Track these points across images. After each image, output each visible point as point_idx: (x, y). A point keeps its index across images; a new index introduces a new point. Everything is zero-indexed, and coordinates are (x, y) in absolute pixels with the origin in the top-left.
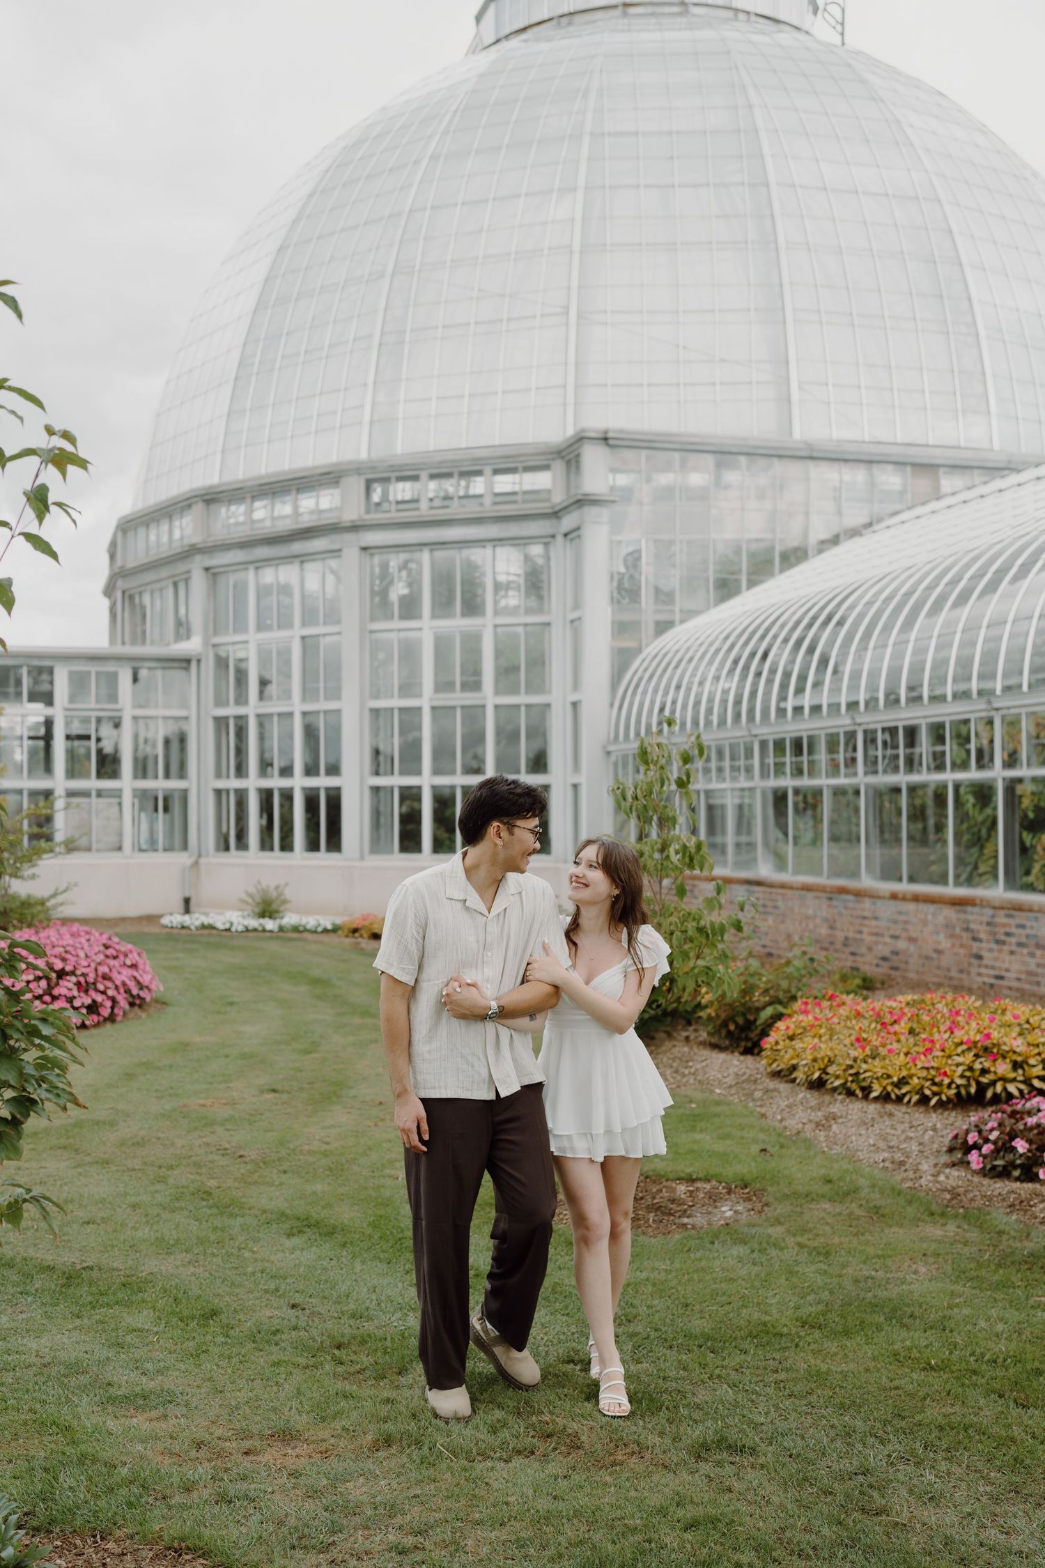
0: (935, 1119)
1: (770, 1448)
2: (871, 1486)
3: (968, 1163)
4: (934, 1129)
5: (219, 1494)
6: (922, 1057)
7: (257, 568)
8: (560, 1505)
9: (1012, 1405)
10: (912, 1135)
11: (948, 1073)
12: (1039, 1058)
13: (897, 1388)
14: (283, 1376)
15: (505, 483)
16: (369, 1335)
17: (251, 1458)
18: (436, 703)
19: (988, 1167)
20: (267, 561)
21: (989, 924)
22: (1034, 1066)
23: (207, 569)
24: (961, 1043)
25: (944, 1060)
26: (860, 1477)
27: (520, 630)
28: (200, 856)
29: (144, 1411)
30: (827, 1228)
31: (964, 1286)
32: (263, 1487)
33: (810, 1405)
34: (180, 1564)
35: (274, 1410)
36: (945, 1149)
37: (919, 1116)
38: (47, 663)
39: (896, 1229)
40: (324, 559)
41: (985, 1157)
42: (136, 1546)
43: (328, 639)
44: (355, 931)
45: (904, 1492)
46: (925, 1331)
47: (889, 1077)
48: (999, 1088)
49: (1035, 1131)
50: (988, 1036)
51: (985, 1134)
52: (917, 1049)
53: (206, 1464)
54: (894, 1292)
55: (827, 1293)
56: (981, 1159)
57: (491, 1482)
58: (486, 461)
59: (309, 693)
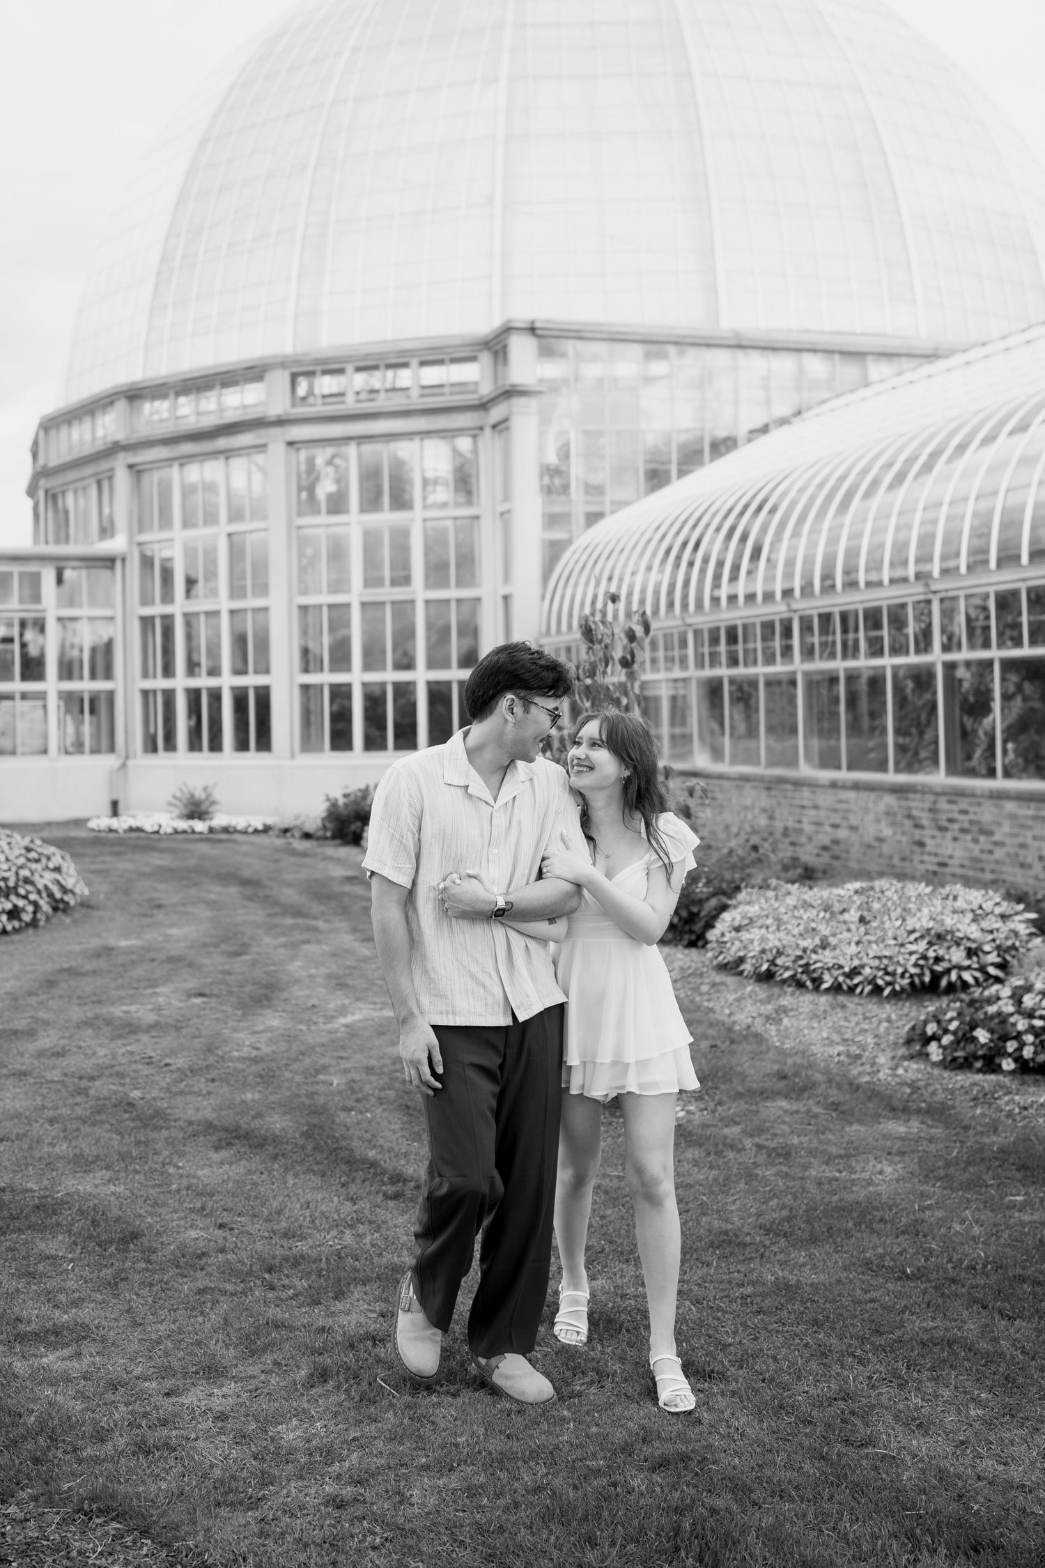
0: (889, 1010)
1: (740, 1372)
2: (853, 1413)
3: (927, 1055)
4: (889, 1020)
5: (136, 1444)
6: (874, 946)
7: (182, 465)
8: (515, 1444)
9: (997, 1316)
10: (867, 1027)
11: (902, 962)
12: (993, 945)
13: (872, 1301)
14: (209, 1305)
15: (432, 375)
16: (302, 1257)
17: (173, 1399)
18: (365, 599)
19: (949, 1058)
20: (192, 457)
21: (931, 810)
22: (988, 953)
23: (131, 467)
24: (913, 931)
25: (897, 949)
26: (840, 1402)
27: (449, 524)
28: (127, 758)
29: (55, 1349)
30: (785, 1127)
31: (934, 1186)
32: (185, 1433)
33: (781, 1322)
34: (90, 1529)
35: (199, 1343)
36: (901, 1041)
37: (872, 1007)
39: (856, 1127)
40: (249, 455)
41: (945, 1048)
42: (40, 1510)
43: (254, 536)
44: (286, 831)
45: (889, 1418)
46: (897, 1237)
47: (841, 967)
48: (954, 976)
49: (996, 1021)
50: (942, 923)
51: (944, 1024)
52: (868, 937)
53: (122, 1408)
54: (860, 1194)
55: (790, 1197)
56: (941, 1051)
57: (437, 1420)
58: (411, 353)
59: (237, 591)
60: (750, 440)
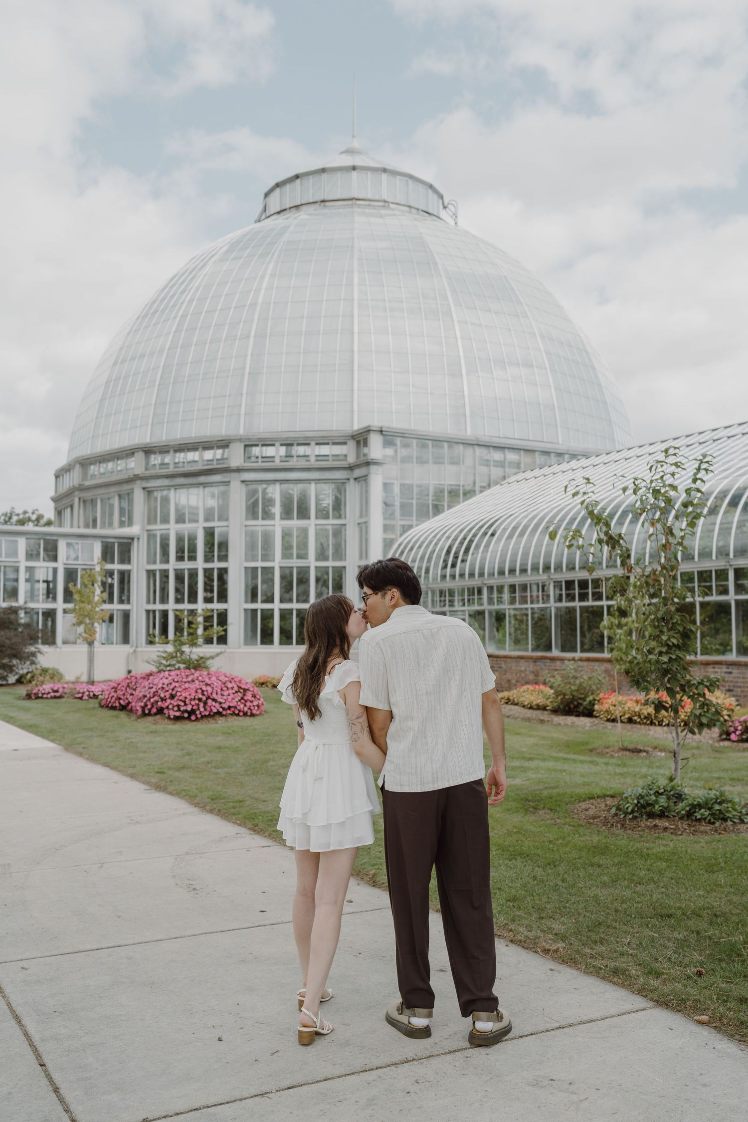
7: (176, 489)
15: (325, 450)
18: (283, 565)
20: (182, 486)
23: (144, 488)
27: (330, 528)
28: (137, 647)
38: (55, 538)
40: (218, 486)
43: (220, 529)
44: (262, 684)
58: (312, 438)
59: (208, 558)
60: (481, 492)
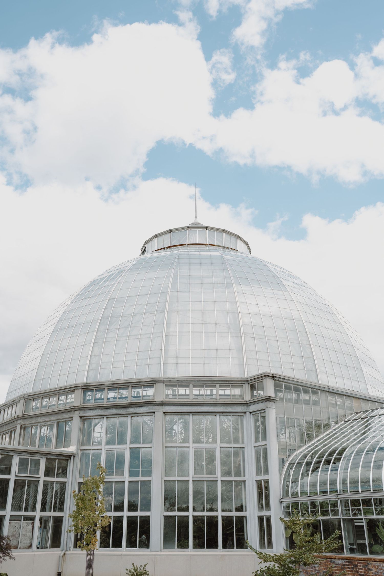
7: (108, 418)
18: (195, 479)
20: (114, 415)
23: (81, 417)
27: (232, 450)
28: (66, 551)
40: (143, 416)
43: (143, 449)
58: (218, 382)
59: (134, 473)
